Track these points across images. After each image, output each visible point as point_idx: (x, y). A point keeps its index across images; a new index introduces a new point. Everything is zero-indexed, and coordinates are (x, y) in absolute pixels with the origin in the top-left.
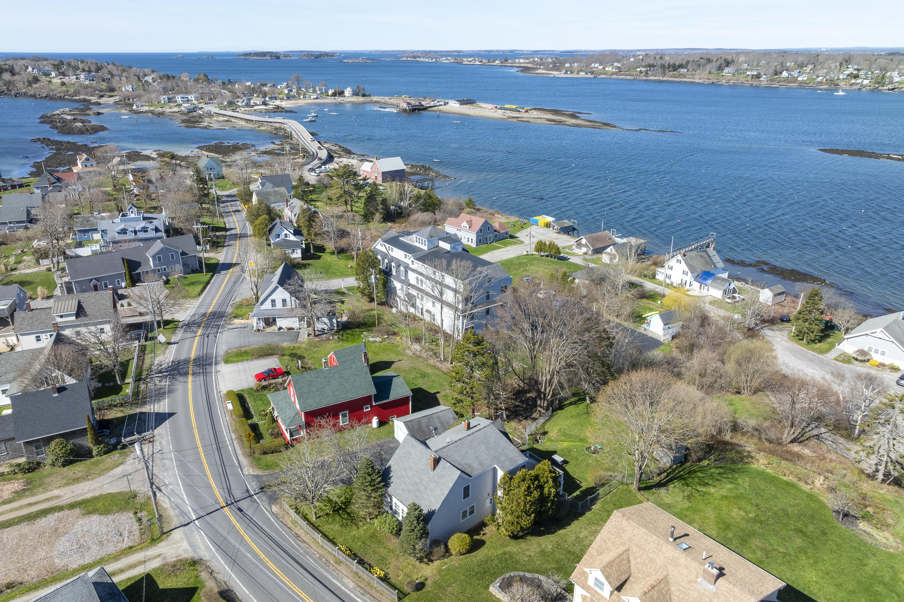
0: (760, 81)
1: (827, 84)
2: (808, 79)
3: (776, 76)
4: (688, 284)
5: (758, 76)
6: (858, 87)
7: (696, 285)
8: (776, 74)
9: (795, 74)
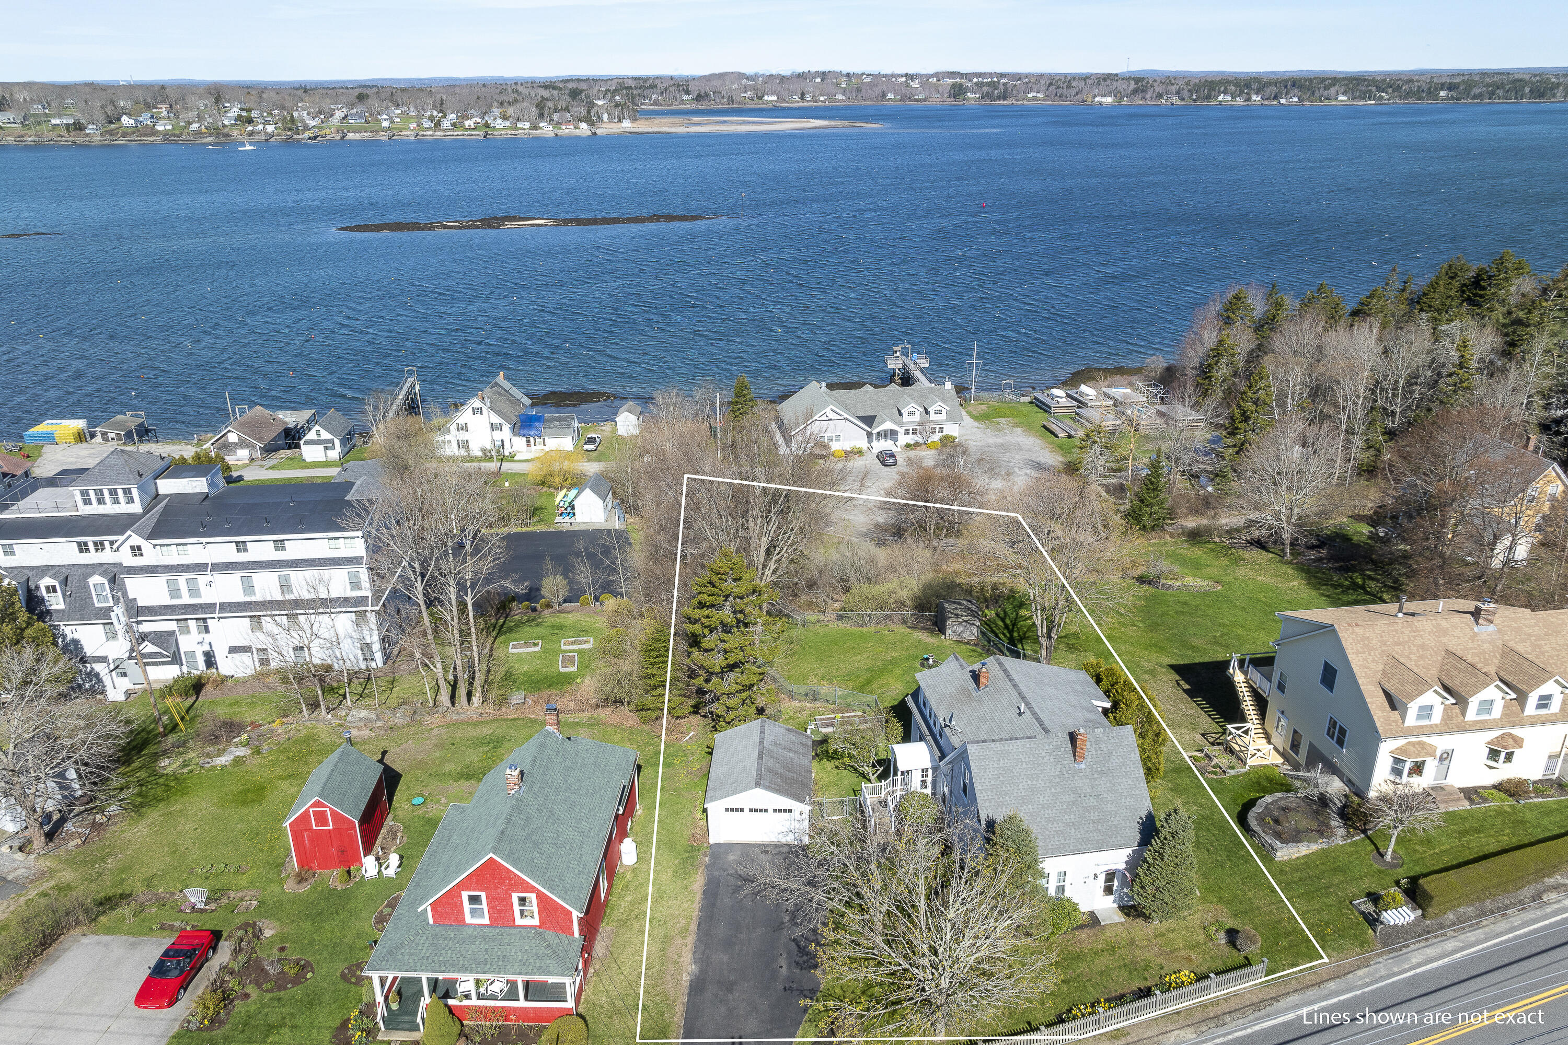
0: (88, 135)
1: (211, 135)
2: (173, 129)
3: (113, 126)
4: (507, 445)
5: (79, 127)
6: (263, 137)
7: (520, 442)
8: (111, 122)
9: (145, 118)
